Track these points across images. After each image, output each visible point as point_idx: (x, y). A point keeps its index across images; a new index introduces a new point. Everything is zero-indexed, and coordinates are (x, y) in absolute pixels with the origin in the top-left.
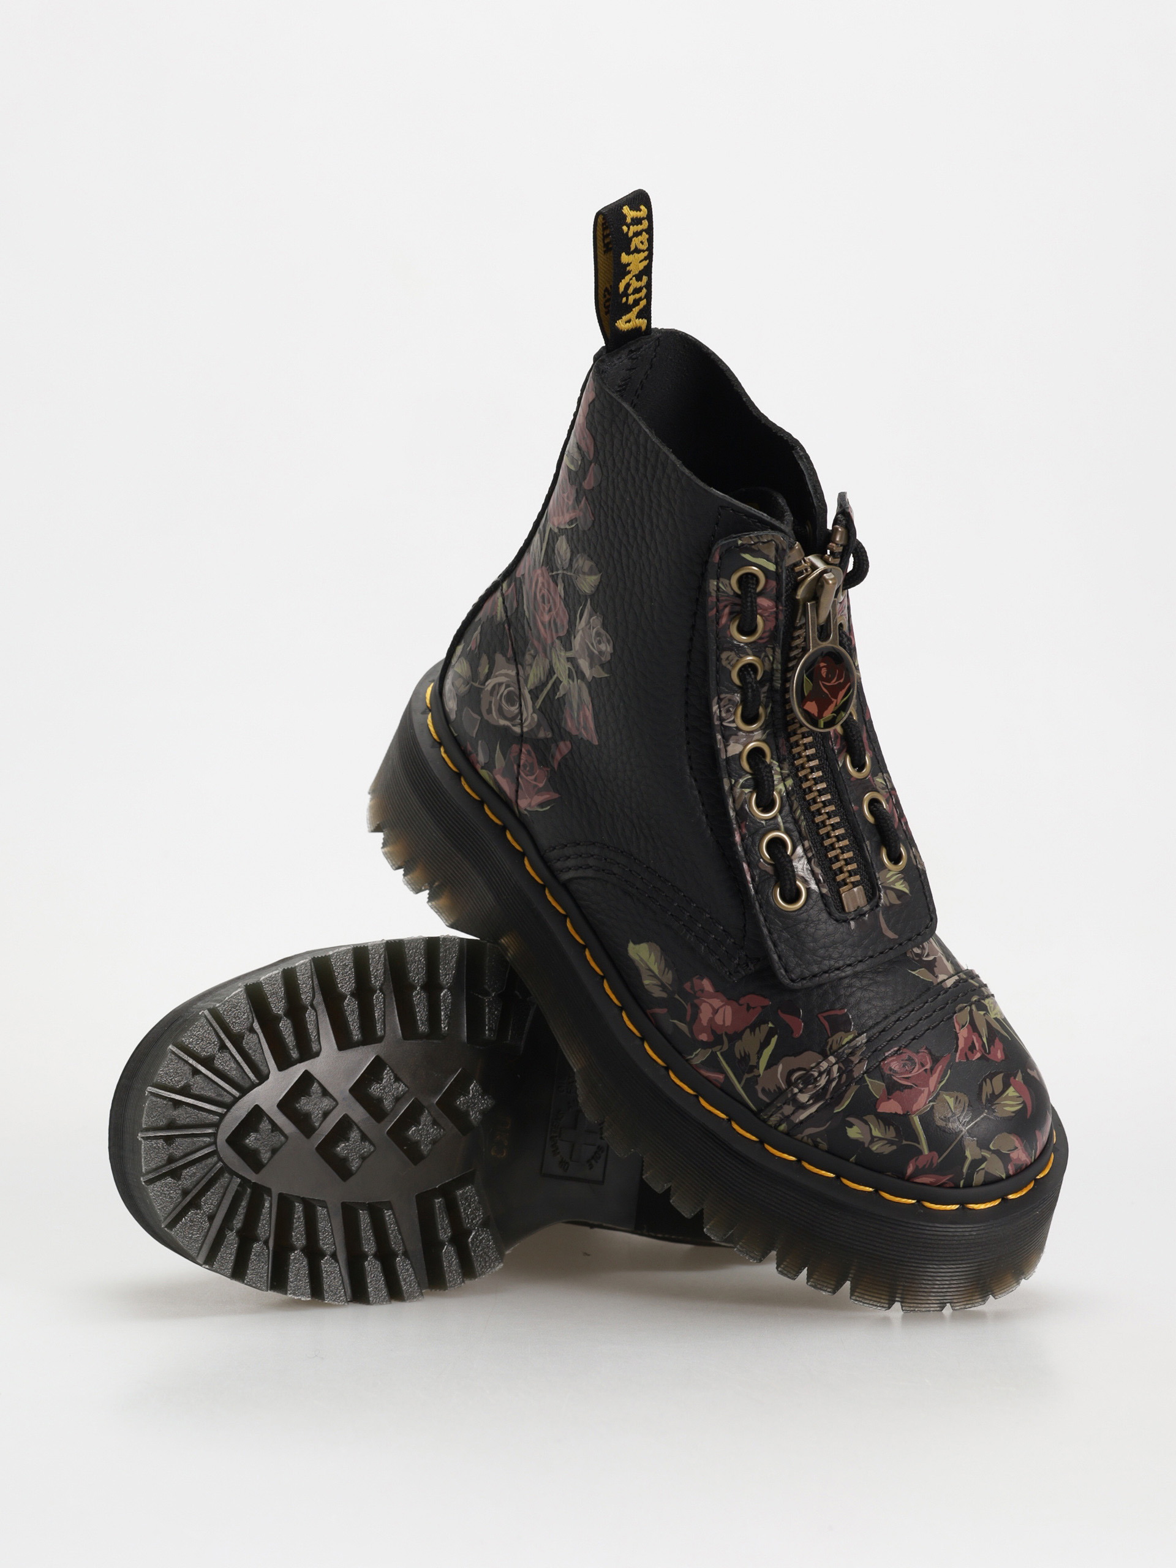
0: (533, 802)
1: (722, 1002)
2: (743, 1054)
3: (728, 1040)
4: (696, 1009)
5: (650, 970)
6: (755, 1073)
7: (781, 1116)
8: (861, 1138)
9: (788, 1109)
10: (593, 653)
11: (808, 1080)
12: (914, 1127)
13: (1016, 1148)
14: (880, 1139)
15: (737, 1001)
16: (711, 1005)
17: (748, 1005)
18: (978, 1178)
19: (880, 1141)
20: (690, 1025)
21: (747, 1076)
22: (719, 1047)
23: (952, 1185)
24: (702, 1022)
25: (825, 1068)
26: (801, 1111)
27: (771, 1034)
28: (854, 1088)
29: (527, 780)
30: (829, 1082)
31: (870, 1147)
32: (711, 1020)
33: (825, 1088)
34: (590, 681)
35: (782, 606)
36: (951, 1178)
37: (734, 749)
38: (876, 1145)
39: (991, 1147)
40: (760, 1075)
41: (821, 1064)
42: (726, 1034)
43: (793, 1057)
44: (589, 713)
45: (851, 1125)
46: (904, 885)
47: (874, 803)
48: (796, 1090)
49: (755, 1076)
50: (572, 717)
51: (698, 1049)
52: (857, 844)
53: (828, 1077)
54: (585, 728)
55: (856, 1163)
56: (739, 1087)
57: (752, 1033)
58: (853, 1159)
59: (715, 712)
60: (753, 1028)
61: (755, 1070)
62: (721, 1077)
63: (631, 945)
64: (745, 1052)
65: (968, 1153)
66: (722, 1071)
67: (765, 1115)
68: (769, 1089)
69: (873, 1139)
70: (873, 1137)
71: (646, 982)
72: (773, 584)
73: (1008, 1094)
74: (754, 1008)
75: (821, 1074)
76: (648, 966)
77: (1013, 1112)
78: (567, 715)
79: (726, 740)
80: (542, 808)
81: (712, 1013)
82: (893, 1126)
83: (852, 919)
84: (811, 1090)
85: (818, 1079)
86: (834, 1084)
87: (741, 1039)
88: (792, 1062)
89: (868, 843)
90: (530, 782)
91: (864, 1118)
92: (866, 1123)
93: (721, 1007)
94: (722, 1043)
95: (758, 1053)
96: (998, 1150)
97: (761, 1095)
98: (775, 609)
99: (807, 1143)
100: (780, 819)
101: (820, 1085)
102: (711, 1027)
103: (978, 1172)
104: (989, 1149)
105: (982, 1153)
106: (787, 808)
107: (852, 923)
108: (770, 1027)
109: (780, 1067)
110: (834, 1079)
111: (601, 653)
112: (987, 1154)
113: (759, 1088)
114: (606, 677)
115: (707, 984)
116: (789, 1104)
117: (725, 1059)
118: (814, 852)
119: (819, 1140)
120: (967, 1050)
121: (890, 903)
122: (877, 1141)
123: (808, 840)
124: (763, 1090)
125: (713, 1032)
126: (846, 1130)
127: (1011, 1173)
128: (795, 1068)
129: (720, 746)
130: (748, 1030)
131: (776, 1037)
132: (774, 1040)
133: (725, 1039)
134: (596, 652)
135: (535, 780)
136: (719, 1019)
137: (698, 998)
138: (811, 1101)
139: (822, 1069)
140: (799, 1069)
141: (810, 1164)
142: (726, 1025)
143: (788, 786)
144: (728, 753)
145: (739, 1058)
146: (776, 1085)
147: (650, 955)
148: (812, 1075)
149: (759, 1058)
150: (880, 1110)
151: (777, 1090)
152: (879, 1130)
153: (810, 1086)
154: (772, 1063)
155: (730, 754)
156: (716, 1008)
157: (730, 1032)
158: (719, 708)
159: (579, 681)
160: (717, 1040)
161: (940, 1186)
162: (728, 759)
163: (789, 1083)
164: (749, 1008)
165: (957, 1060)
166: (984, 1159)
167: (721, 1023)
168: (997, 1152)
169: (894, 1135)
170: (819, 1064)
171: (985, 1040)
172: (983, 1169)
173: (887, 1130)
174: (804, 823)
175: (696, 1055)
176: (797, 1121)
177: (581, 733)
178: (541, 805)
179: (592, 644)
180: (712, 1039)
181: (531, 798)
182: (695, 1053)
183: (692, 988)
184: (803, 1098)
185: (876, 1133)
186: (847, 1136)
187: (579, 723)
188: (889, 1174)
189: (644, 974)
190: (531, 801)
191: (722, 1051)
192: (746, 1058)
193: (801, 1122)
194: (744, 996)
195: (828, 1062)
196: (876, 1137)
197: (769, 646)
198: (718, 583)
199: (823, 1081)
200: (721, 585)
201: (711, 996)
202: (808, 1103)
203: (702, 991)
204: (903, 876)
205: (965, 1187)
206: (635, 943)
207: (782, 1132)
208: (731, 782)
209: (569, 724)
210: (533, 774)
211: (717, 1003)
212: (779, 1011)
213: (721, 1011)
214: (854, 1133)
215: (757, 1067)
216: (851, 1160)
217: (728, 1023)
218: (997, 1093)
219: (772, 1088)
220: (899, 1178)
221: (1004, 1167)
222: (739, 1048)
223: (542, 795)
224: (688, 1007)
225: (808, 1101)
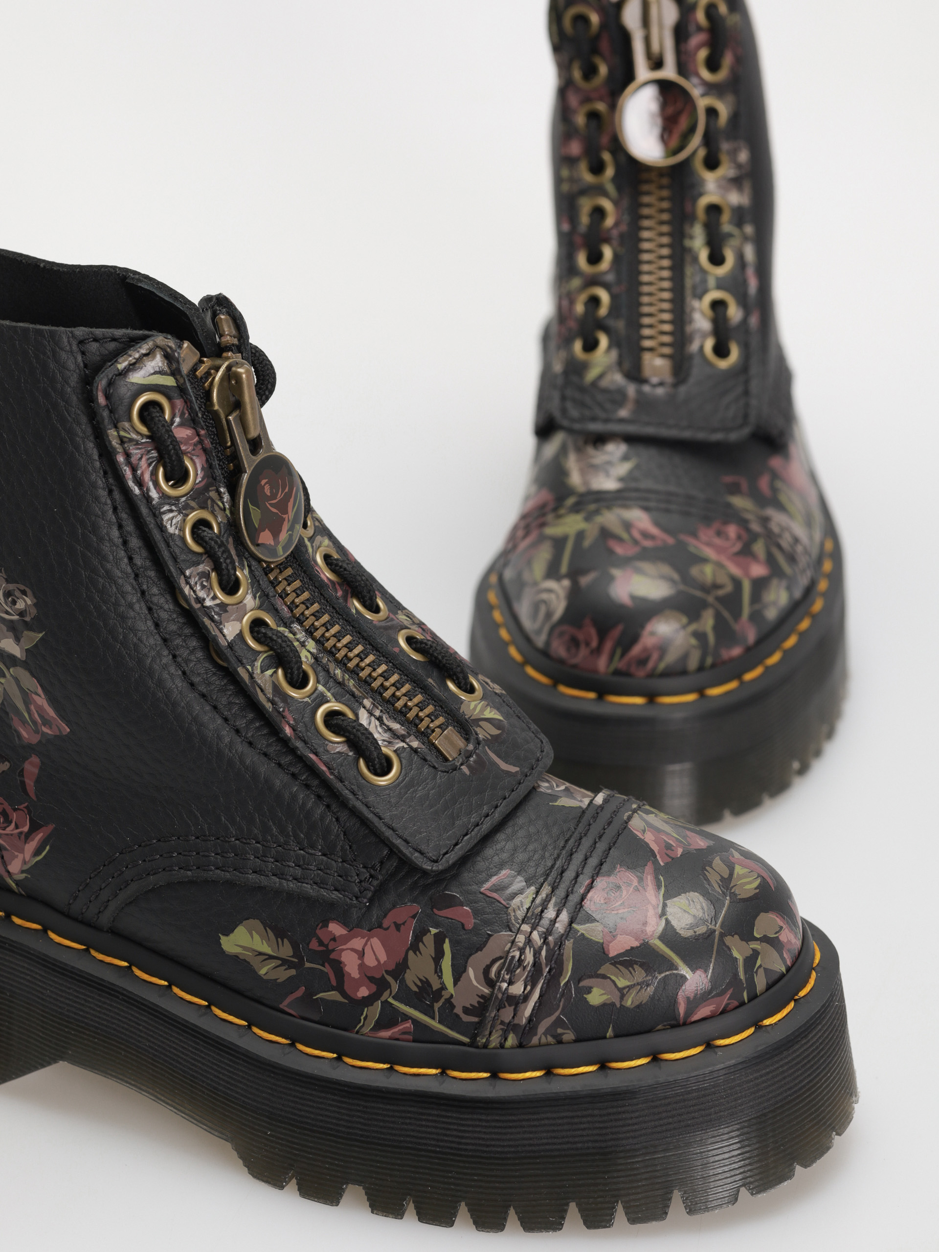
0: (25, 856)
1: (363, 938)
2: (419, 984)
3: (393, 978)
4: (338, 967)
5: (260, 954)
6: (445, 995)
7: (502, 1027)
8: (606, 1000)
9: (507, 1014)
10: (12, 621)
11: (512, 967)
12: (661, 952)
13: (781, 928)
14: (630, 987)
15: (380, 926)
16: (353, 950)
17: (395, 923)
18: (761, 982)
19: (631, 991)
20: (340, 988)
21: (437, 1006)
22: (386, 994)
23: (736, 1003)
24: (352, 976)
25: (523, 942)
26: (522, 1006)
27: (439, 940)
28: (569, 944)
29: (7, 835)
30: (537, 953)
31: (623, 1003)
32: (362, 967)
33: (536, 964)
34: (24, 659)
35: (203, 429)
36: (731, 995)
37: (230, 630)
38: (629, 997)
39: (756, 935)
40: (452, 996)
41: (517, 940)
42: (387, 972)
43: (479, 952)
44: (41, 700)
45: (589, 990)
46: (493, 713)
47: (410, 640)
48: (505, 985)
49: (446, 999)
50: (24, 722)
51: (363, 1011)
52: (420, 685)
53: (532, 949)
54: (46, 722)
55: (616, 1036)
56: (435, 1024)
57: (417, 952)
58: (610, 1033)
59: (190, 594)
60: (415, 947)
61: (443, 993)
62: (408, 1025)
63: (224, 940)
64: (421, 980)
65: (736, 954)
66: (406, 1017)
67: (482, 1039)
68: (471, 1005)
69: (623, 993)
70: (620, 990)
71: (263, 972)
72: (179, 403)
73: (738, 873)
74: (404, 924)
75: (522, 951)
76: (254, 950)
77: (756, 888)
78: (16, 723)
79: (218, 624)
80: (40, 854)
81: (359, 959)
82: (637, 965)
83: (462, 764)
84: (522, 975)
85: (523, 957)
86: (544, 953)
87: (409, 968)
88: (480, 959)
89: (430, 680)
90: (12, 835)
91: (599, 972)
92: (604, 977)
93: (366, 944)
94: (388, 986)
95: (436, 972)
96: (765, 936)
97: (466, 1018)
98: (197, 438)
99: (548, 1045)
100: (321, 688)
101: (529, 963)
102: (366, 976)
103: (756, 972)
104: (756, 939)
105: (751, 946)
106: (322, 674)
107: (464, 768)
108: (435, 935)
109: (471, 972)
110: (541, 948)
111: (22, 614)
112: (755, 945)
113: (458, 1010)
114: (42, 639)
115: (336, 929)
116: (505, 1007)
117: (401, 1001)
118: (380, 708)
119: (560, 1031)
120: (665, 851)
121: (491, 735)
122: (629, 991)
123: (367, 698)
124: (466, 1011)
125: (371, 979)
126: (586, 998)
127: (789, 963)
128: (488, 963)
129: (214, 631)
130: (411, 953)
131: (447, 940)
132: (447, 946)
133: (389, 978)
134: (16, 617)
135: (17, 827)
136: (370, 961)
137: (333, 950)
138: (529, 988)
139: (521, 945)
140: (494, 962)
141: (563, 1067)
142: (382, 962)
143: (312, 650)
144: (228, 638)
145: (417, 990)
146: (477, 995)
147: (252, 937)
148: (513, 957)
149: (440, 977)
150: (612, 953)
151: (482, 1000)
152: (623, 978)
153: (518, 971)
154: (459, 973)
155: (230, 638)
156: (361, 949)
157: (391, 967)
158: (191, 588)
159: (11, 670)
160: (381, 985)
161: (723, 1012)
162: (230, 645)
163: (491, 983)
164: (398, 927)
165: (662, 864)
166: (756, 954)
167: (376, 963)
168: (765, 939)
169: (644, 974)
170: (513, 942)
171: (675, 835)
172: (760, 966)
173: (633, 972)
174: (351, 683)
175: (365, 1019)
176: (524, 1021)
177: (44, 734)
178: (37, 852)
179: (7, 613)
180: (374, 988)
181: (22, 851)
182: (362, 1018)
183: (321, 943)
184: (518, 989)
185: (622, 983)
186: (590, 1005)
187: (35, 722)
188: (660, 1027)
189: (255, 962)
190: (24, 857)
191: (393, 994)
192: (425, 984)
193: (530, 1020)
194: (385, 916)
195: (524, 933)
196: (624, 988)
197: (210, 489)
198: (118, 433)
199: (529, 958)
200: (122, 433)
201: (346, 939)
202: (526, 992)
203: (334, 939)
204: (486, 703)
205: (750, 1000)
206: (227, 934)
207: (512, 1048)
208: (247, 670)
209: (24, 734)
210: (11, 822)
211: (357, 943)
212: (435, 910)
213: (368, 950)
214: (596, 997)
215: (443, 988)
216: (608, 1035)
217: (383, 957)
218: (726, 876)
219: (475, 1001)
220: (673, 1026)
221: (780, 956)
222: (411, 978)
223: (33, 840)
224: (327, 969)
225: (525, 989)
